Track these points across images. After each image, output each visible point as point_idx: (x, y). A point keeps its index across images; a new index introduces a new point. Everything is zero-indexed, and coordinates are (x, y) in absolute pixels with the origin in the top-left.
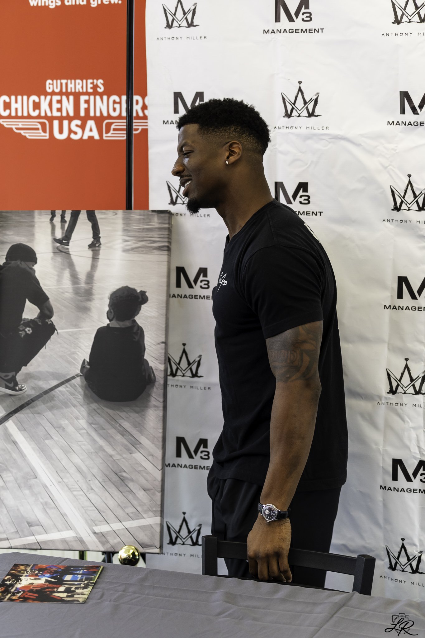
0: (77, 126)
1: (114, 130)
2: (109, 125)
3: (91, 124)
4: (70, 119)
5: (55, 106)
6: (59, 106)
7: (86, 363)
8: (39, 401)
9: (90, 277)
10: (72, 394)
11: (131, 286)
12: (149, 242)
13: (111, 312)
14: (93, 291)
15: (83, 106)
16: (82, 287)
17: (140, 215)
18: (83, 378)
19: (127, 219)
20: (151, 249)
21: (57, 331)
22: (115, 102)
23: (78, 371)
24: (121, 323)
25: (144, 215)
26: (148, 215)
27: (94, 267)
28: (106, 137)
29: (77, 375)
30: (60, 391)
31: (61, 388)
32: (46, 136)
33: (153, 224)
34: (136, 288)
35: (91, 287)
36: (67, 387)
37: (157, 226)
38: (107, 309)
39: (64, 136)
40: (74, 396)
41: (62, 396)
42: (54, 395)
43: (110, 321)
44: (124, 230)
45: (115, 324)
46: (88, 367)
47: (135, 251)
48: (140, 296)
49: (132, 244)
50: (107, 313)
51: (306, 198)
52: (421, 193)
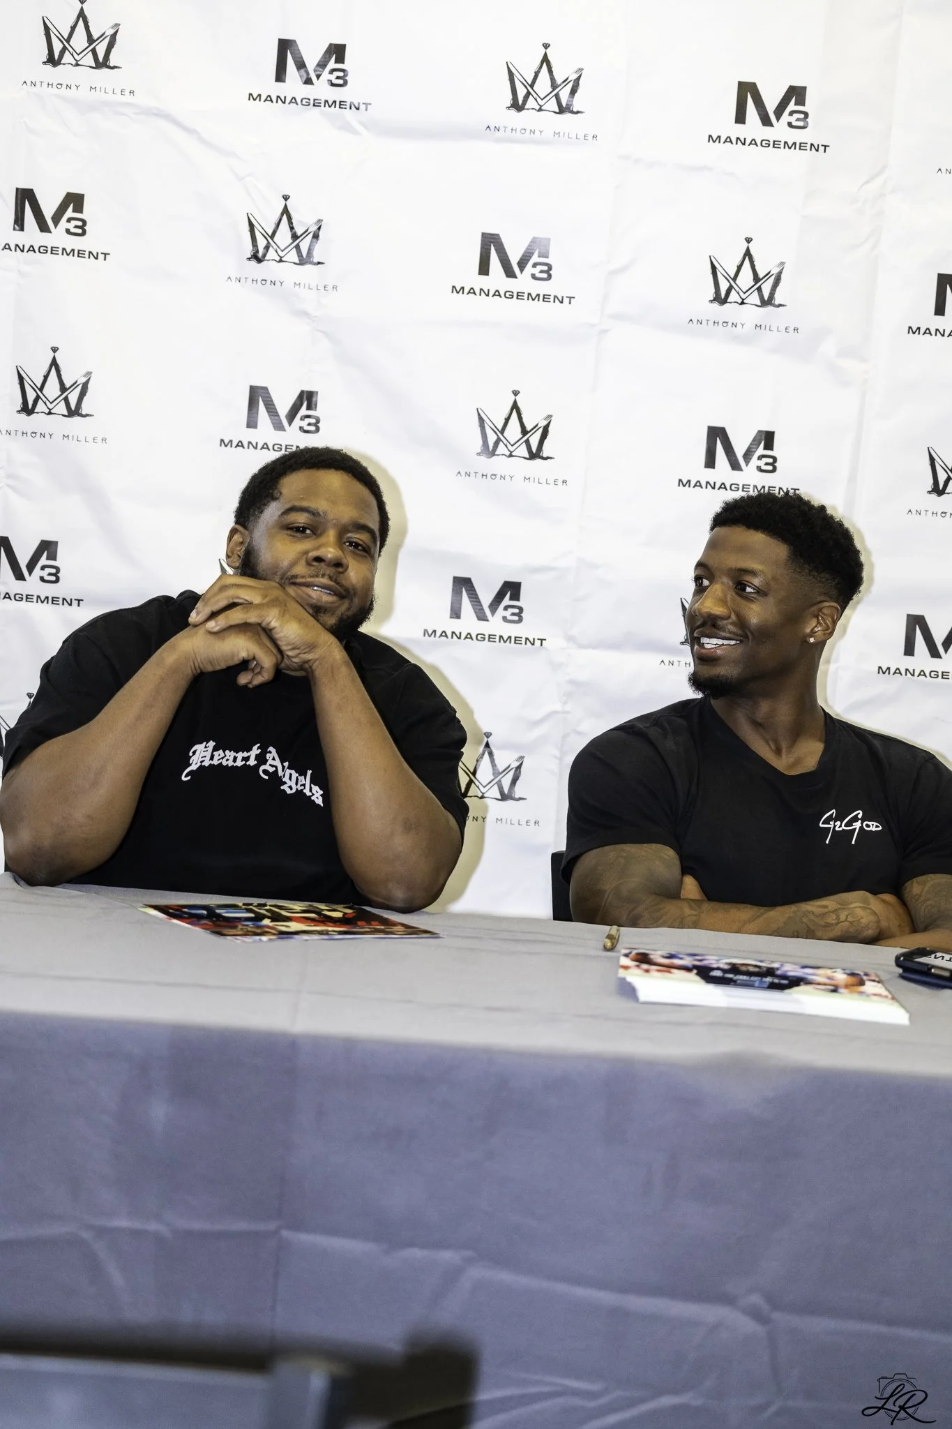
52: (307, 230)
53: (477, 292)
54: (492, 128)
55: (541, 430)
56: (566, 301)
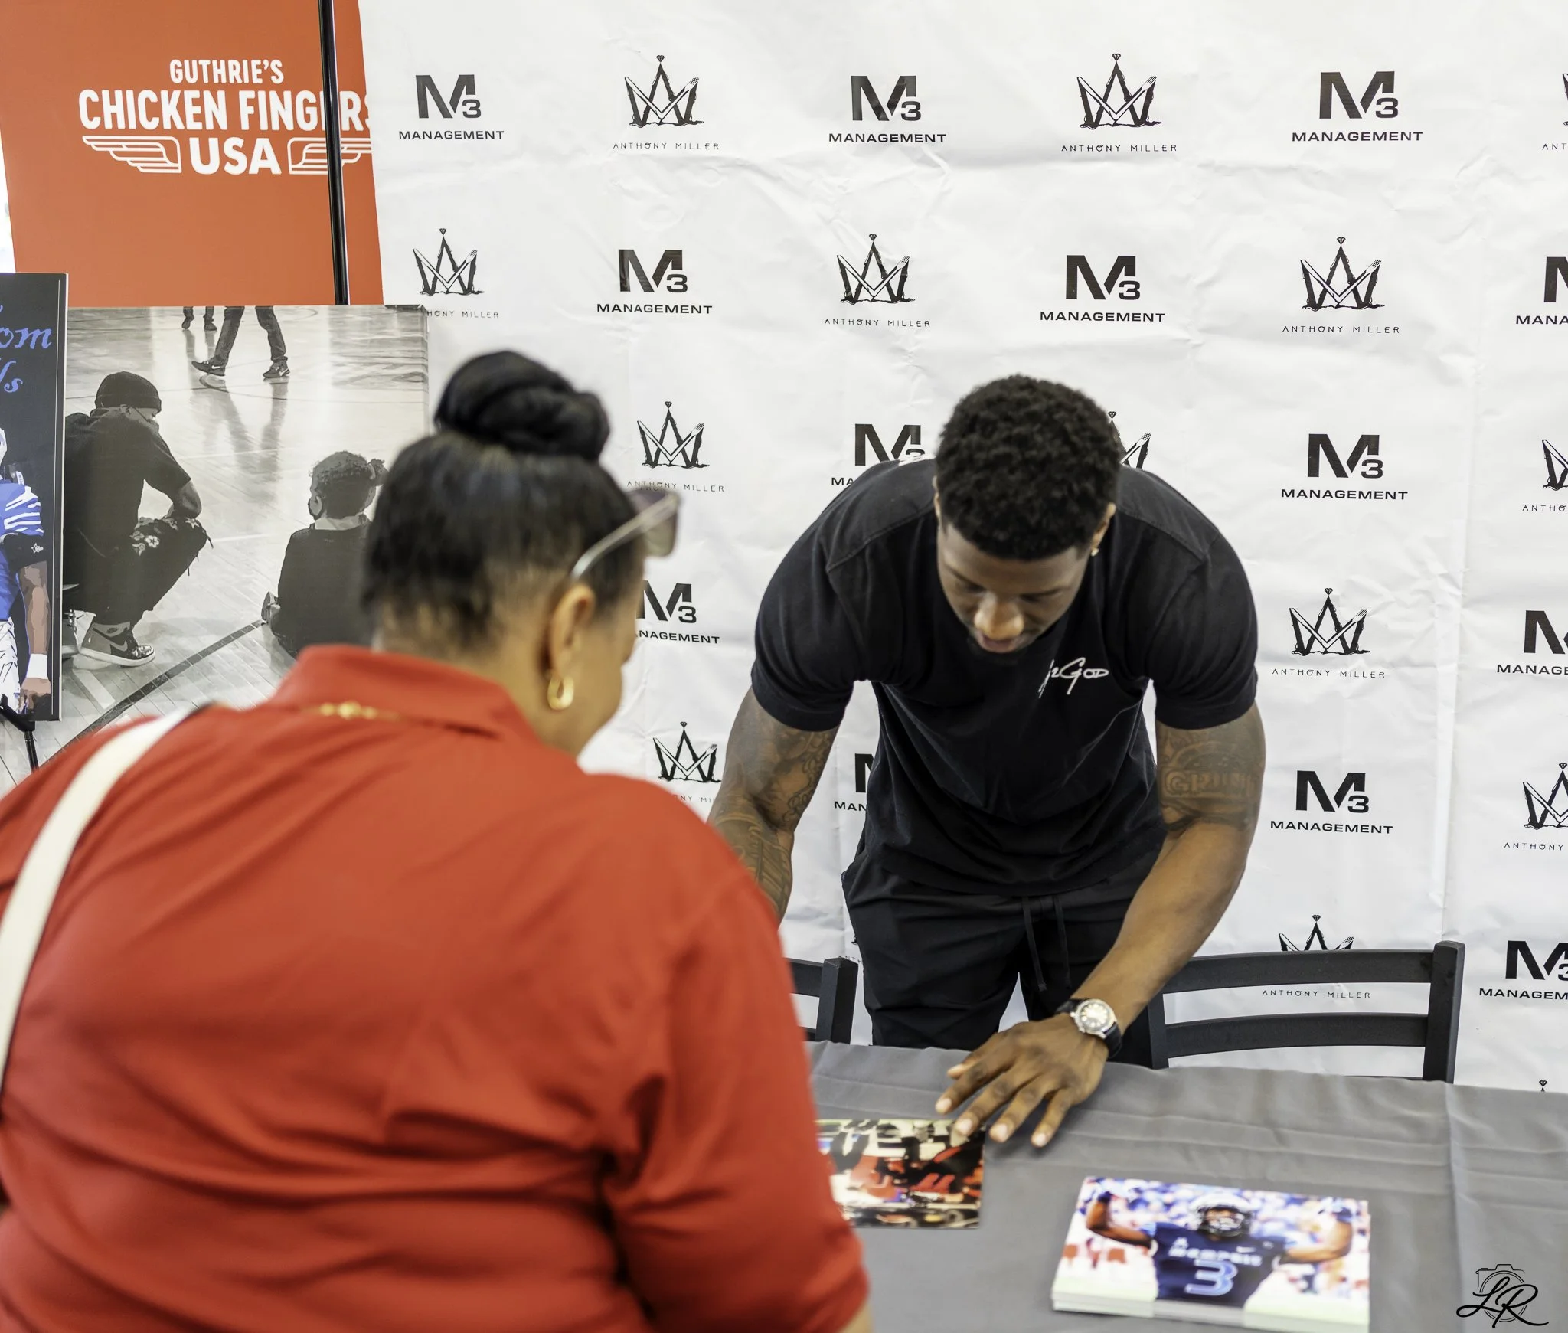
0: (235, 148)
1: (309, 156)
2: (298, 148)
3: (263, 144)
4: (222, 136)
5: (191, 110)
6: (198, 110)
7: (272, 601)
8: (181, 676)
9: (271, 436)
10: (246, 659)
11: (354, 452)
12: (385, 366)
13: (316, 501)
14: (279, 461)
15: (246, 111)
16: (255, 454)
17: (364, 315)
18: (268, 629)
19: (340, 322)
20: (390, 379)
21: (210, 540)
22: (306, 103)
23: (258, 617)
24: (337, 522)
25: (371, 315)
26: (380, 314)
27: (276, 416)
28: (293, 169)
29: (256, 624)
30: (222, 656)
31: (226, 650)
32: (177, 168)
33: (392, 331)
34: (363, 455)
35: (273, 454)
36: (237, 647)
37: (399, 335)
38: (308, 495)
39: (212, 168)
40: (252, 664)
41: (228, 665)
42: (212, 664)
43: (316, 518)
44: (335, 344)
45: (326, 524)
46: (278, 607)
47: (356, 384)
48: (373, 470)
49: (351, 370)
50: (309, 504)
51: (680, 280)
52: (896, 268)
53: (1066, 316)
54: (1068, 148)
55: (1139, 450)
56: (1156, 318)
